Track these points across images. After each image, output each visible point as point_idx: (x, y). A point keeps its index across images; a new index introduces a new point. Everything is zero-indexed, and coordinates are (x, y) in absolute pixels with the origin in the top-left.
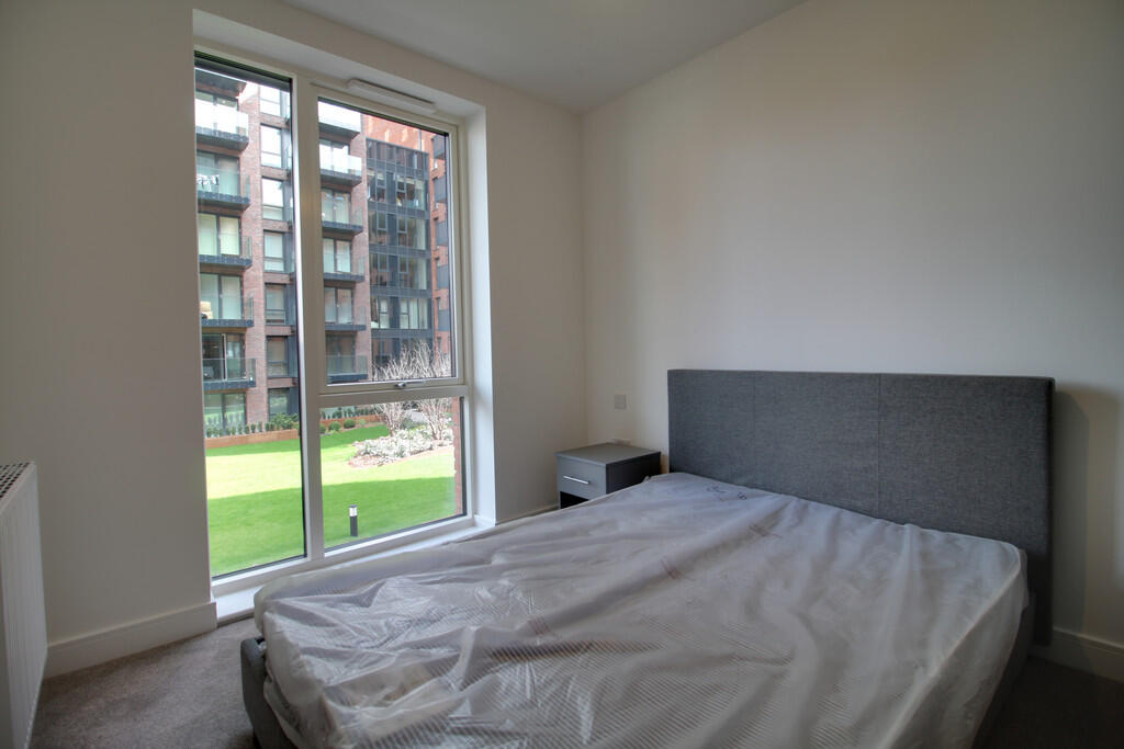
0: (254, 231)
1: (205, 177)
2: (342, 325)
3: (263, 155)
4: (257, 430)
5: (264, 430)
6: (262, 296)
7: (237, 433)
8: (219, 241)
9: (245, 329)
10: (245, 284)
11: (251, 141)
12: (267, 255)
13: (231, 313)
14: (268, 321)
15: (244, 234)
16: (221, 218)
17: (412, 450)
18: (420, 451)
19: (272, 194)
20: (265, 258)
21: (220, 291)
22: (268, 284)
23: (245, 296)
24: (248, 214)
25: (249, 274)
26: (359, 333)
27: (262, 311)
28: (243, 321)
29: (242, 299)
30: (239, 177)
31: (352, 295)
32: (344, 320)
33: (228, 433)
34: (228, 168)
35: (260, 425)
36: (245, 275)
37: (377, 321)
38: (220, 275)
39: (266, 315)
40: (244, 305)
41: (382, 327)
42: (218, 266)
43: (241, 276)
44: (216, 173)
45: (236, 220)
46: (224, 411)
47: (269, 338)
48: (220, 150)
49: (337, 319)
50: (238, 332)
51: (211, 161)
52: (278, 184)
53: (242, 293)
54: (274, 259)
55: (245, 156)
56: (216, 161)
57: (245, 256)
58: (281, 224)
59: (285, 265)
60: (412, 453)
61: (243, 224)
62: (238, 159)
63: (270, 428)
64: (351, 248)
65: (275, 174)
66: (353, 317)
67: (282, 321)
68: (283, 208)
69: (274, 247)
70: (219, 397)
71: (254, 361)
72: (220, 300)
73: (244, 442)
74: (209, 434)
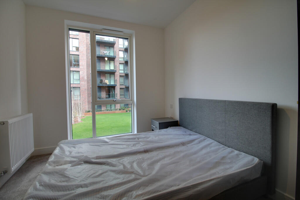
0: (117, 64)
1: (107, 52)
3: (119, 45)
6: (119, 79)
7: (113, 111)
8: (110, 66)
9: (115, 86)
10: (115, 76)
11: (116, 42)
12: (120, 69)
13: (112, 83)
14: (120, 85)
15: (115, 65)
16: (110, 61)
19: (121, 54)
20: (120, 70)
21: (110, 78)
22: (120, 76)
23: (115, 79)
24: (116, 59)
25: (116, 73)
27: (119, 82)
28: (114, 85)
30: (114, 51)
33: (111, 110)
34: (112, 49)
35: (118, 109)
38: (110, 74)
39: (120, 83)
40: (115, 81)
42: (109, 72)
43: (114, 74)
44: (109, 51)
45: (113, 61)
47: (121, 89)
50: (113, 87)
52: (123, 52)
54: (121, 70)
55: (115, 46)
56: (109, 48)
57: (115, 70)
58: (123, 62)
59: (124, 72)
61: (115, 62)
63: (120, 110)
65: (122, 49)
67: (123, 85)
68: (123, 58)
69: (122, 67)
71: (117, 94)
72: (110, 80)
73: (114, 113)
74: (107, 110)
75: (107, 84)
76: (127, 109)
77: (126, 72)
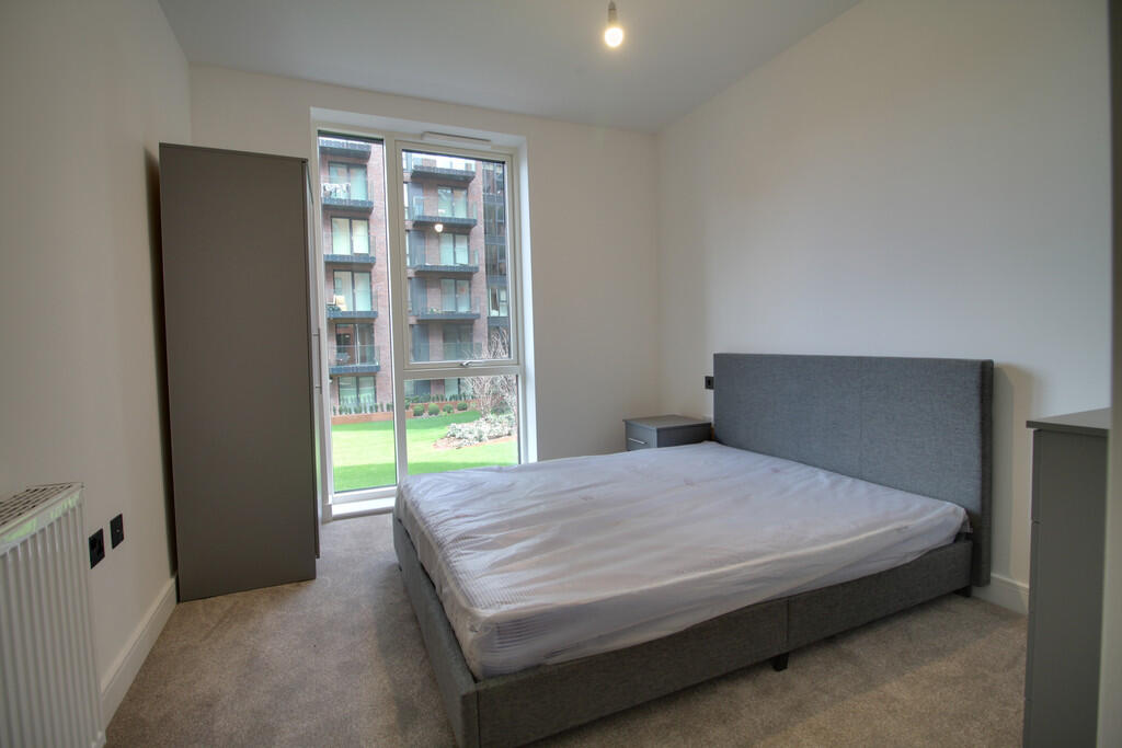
1: (338, 186)
2: (461, 314)
4: (379, 410)
5: (385, 409)
8: (351, 242)
9: (373, 319)
10: (373, 279)
13: (363, 306)
15: (372, 234)
16: (354, 221)
17: (492, 434)
18: (498, 437)
21: (353, 286)
23: (374, 290)
24: (375, 215)
25: (376, 270)
26: (476, 321)
28: (371, 312)
29: (371, 293)
30: (366, 182)
31: (470, 285)
32: (463, 309)
34: (358, 177)
35: (382, 405)
36: (373, 271)
37: (497, 309)
38: (353, 272)
40: (373, 298)
41: (502, 315)
42: (352, 264)
43: (370, 272)
44: (347, 181)
45: (365, 223)
46: (358, 392)
48: (351, 161)
49: (456, 308)
50: (366, 323)
51: (343, 170)
53: (371, 286)
55: (371, 163)
56: (347, 170)
57: (372, 255)
60: (490, 438)
61: (371, 226)
62: (366, 166)
64: (468, 241)
66: (471, 307)
70: (354, 379)
71: (379, 348)
72: (354, 294)
73: (368, 420)
74: (340, 412)
75: (339, 309)
76: (419, 406)
77: (417, 264)
